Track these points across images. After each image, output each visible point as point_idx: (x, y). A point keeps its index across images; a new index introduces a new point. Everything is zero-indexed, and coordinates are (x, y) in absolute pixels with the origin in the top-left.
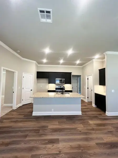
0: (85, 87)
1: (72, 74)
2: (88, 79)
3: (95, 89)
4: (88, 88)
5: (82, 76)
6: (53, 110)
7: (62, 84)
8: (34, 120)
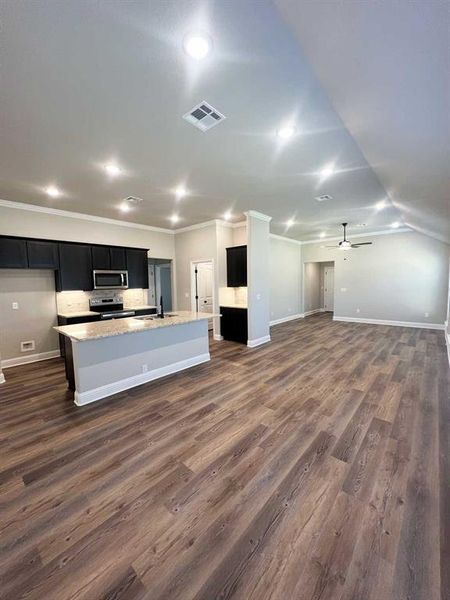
0: (187, 295)
1: (150, 255)
2: (196, 271)
3: (220, 297)
4: (197, 297)
5: (174, 263)
6: (145, 366)
7: (116, 291)
8: (106, 409)
